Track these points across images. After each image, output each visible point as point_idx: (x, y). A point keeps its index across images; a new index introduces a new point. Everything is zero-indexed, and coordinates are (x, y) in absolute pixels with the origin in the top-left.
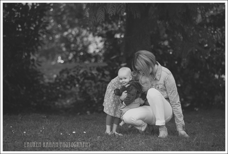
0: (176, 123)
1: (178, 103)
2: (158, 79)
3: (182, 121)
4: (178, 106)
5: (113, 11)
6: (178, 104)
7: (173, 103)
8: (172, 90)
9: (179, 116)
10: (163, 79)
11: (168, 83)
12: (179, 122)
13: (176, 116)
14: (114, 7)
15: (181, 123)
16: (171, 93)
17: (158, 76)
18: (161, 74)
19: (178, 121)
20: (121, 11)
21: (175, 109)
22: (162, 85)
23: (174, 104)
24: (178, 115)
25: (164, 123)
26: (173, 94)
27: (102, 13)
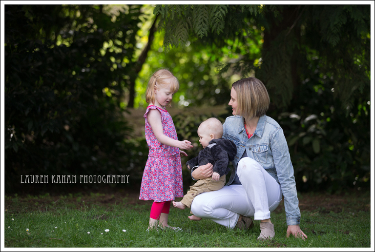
0: (287, 211)
1: (291, 177)
2: (260, 136)
3: (297, 208)
4: (292, 183)
5: (204, 29)
6: (291, 180)
7: (283, 178)
8: (282, 156)
9: (292, 199)
10: (268, 135)
11: (276, 143)
12: (292, 211)
13: (288, 200)
14: (204, 21)
15: (294, 211)
16: (281, 161)
17: (260, 132)
18: (264, 129)
19: (289, 208)
20: (217, 28)
21: (285, 187)
22: (265, 147)
23: (286, 178)
24: (291, 197)
25: (268, 216)
26: (284, 162)
27: (184, 31)
